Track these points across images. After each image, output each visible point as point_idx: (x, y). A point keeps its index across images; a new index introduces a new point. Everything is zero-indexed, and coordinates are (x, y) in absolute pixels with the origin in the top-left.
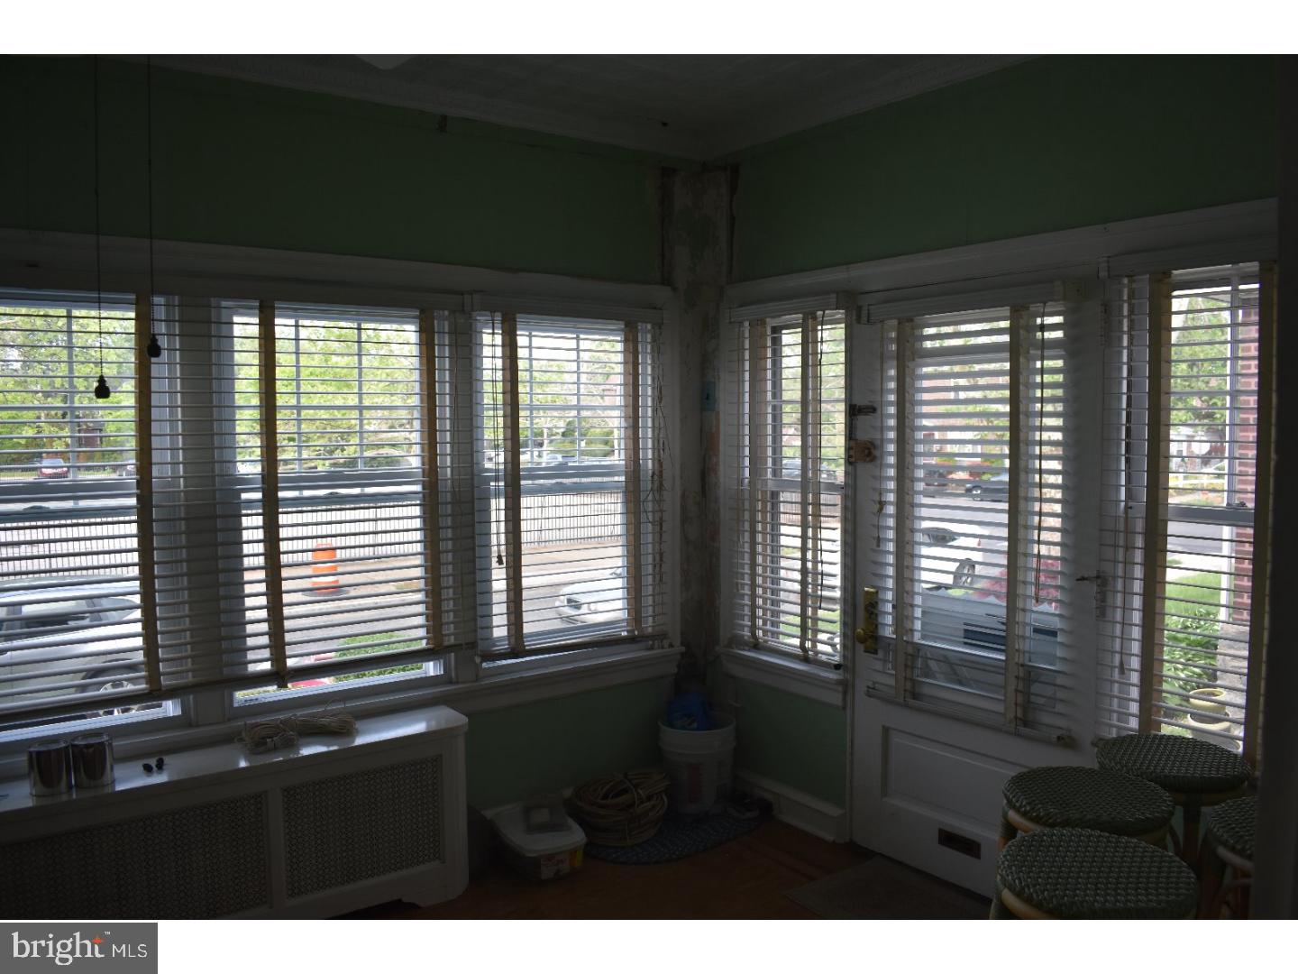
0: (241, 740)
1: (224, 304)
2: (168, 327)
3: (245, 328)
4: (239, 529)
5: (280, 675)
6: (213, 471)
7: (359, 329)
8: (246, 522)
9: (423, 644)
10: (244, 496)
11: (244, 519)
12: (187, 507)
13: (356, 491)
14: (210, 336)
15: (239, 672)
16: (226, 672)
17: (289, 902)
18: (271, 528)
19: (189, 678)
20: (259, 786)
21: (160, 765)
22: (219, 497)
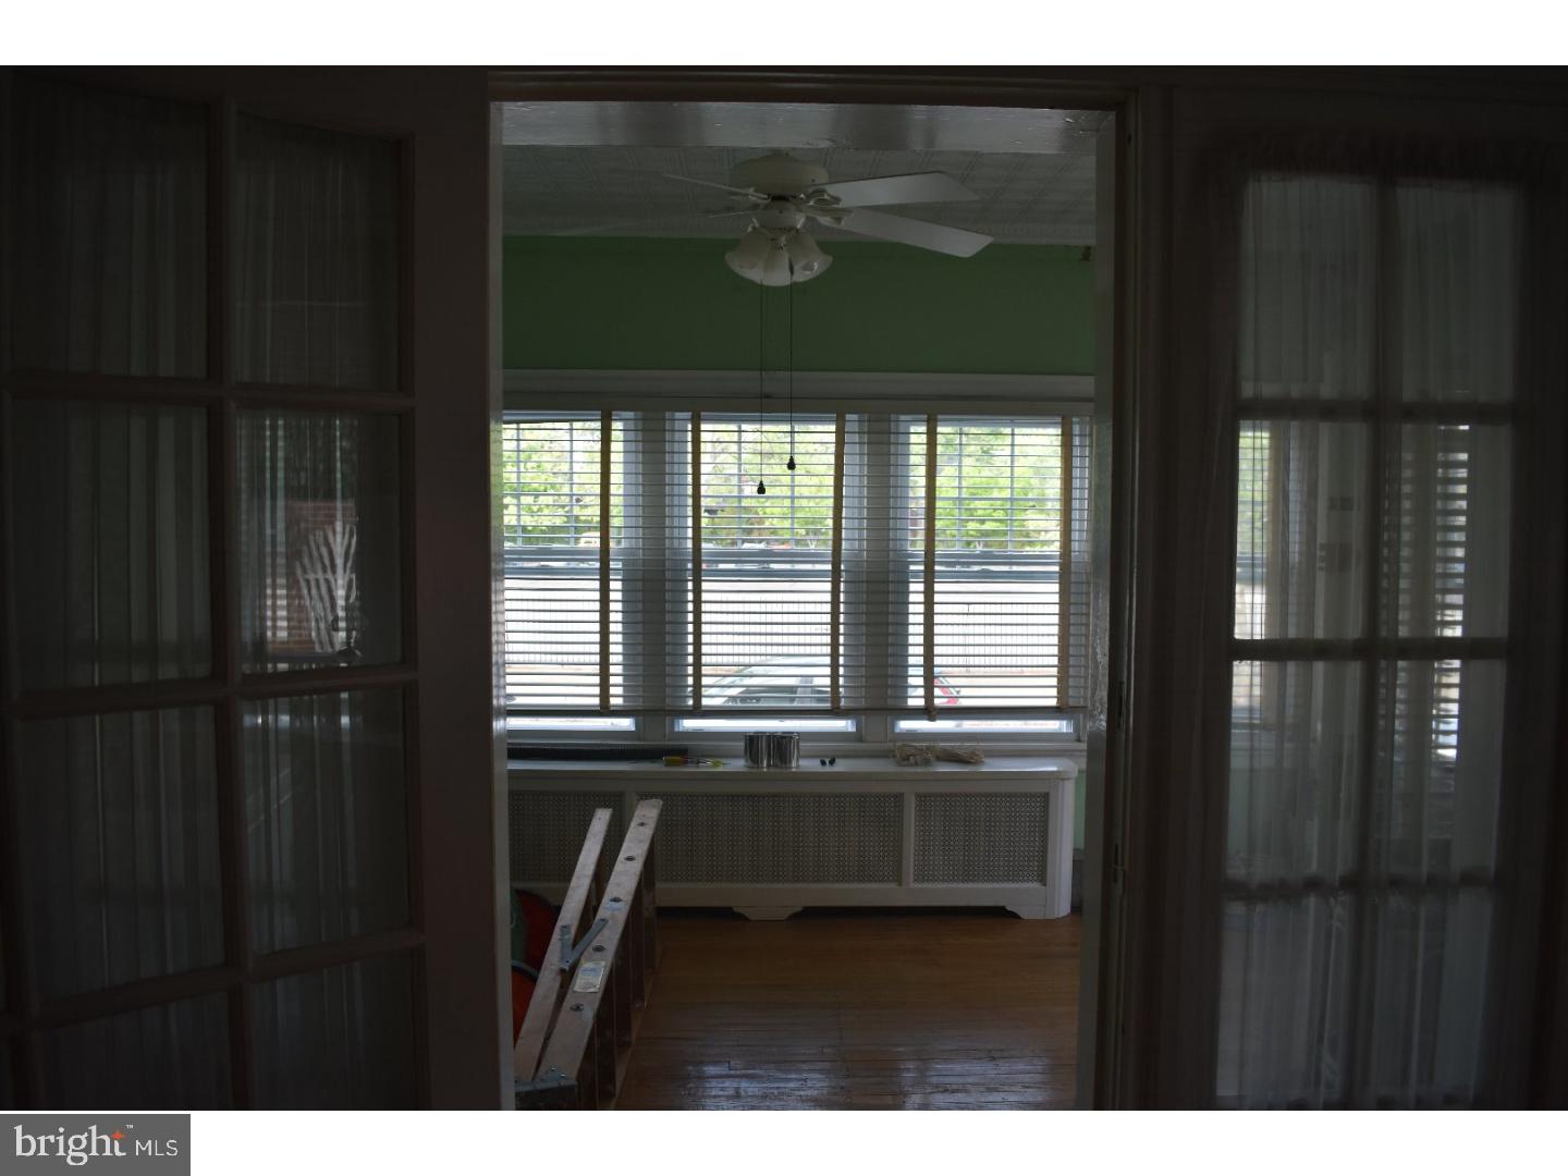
0: (894, 756)
1: (903, 417)
2: (860, 438)
3: (917, 436)
4: (907, 592)
5: (929, 712)
6: (888, 546)
7: (1013, 434)
8: (913, 587)
9: (1053, 702)
10: (912, 568)
11: (911, 585)
12: (868, 573)
13: (1006, 568)
14: (889, 443)
15: (899, 704)
16: (890, 702)
17: (914, 885)
18: (929, 593)
19: (862, 703)
20: (895, 788)
21: (832, 762)
22: (892, 566)
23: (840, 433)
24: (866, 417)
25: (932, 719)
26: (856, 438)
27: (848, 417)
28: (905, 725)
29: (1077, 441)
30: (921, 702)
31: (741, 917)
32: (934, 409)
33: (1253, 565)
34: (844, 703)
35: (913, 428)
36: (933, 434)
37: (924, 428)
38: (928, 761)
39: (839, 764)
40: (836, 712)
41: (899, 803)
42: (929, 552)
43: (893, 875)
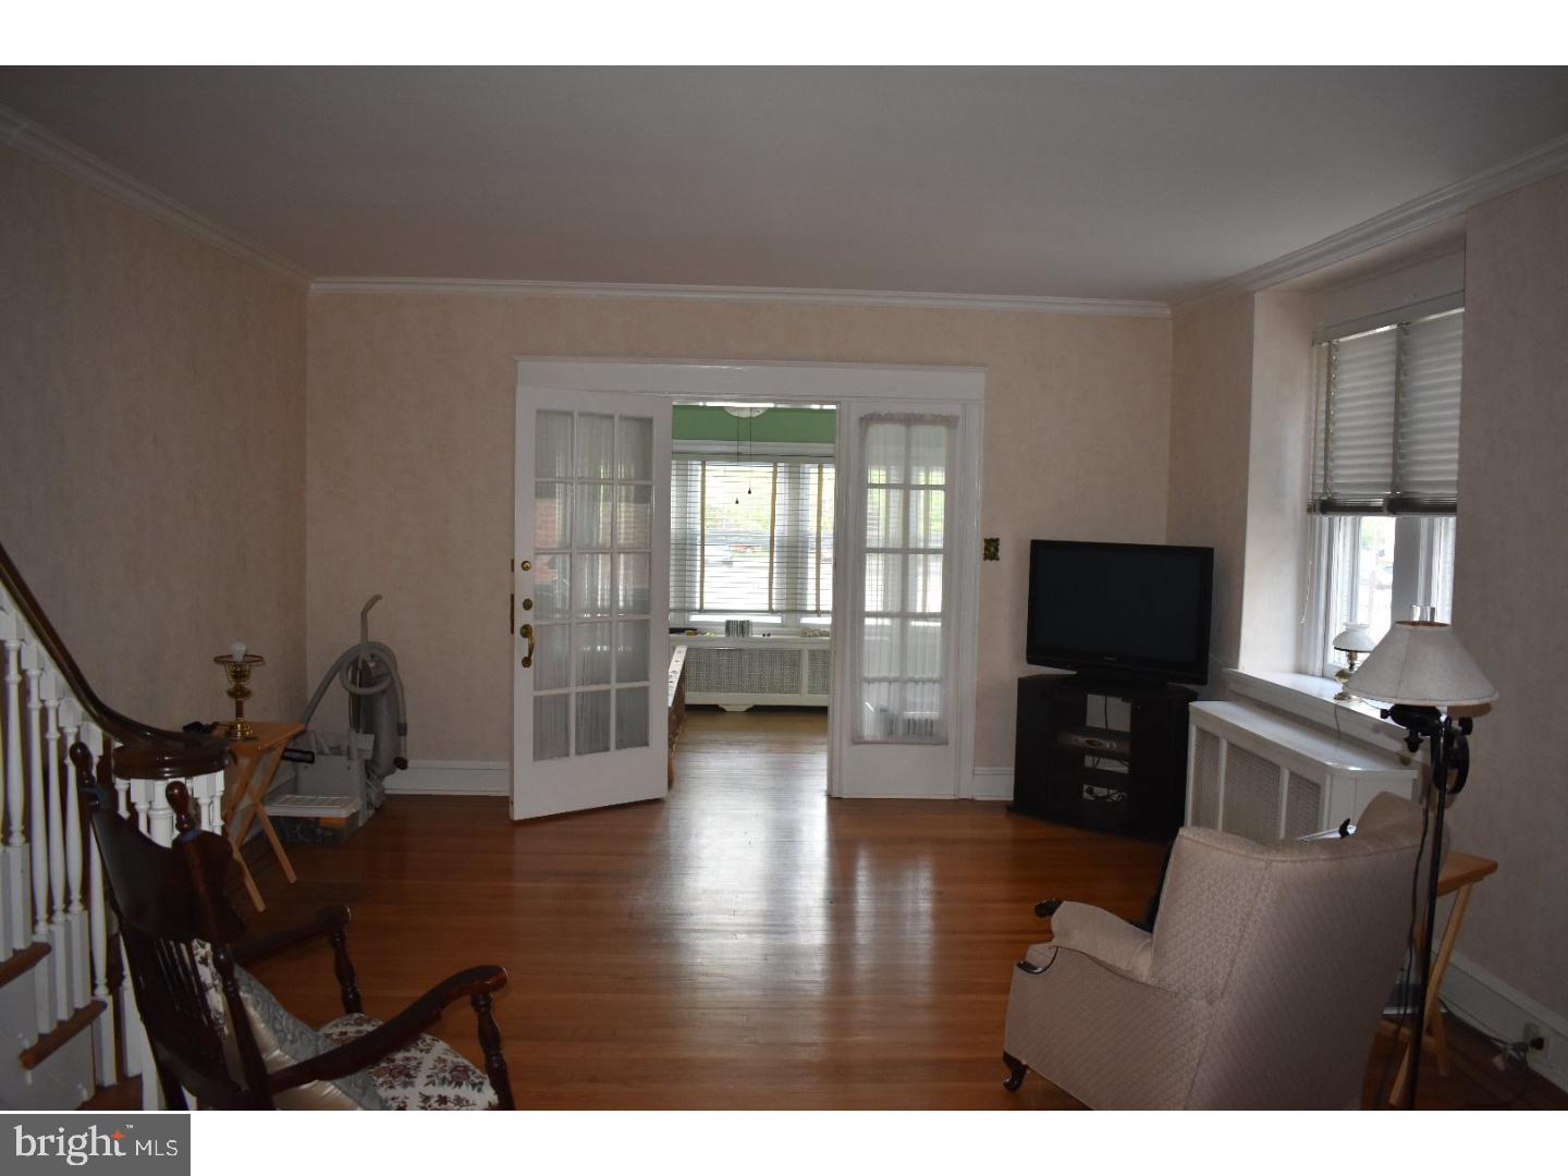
0: (800, 634)
6: (799, 529)
12: (788, 542)
14: (800, 476)
15: (802, 608)
16: (799, 607)
17: (807, 695)
19: (784, 607)
20: (799, 647)
21: (769, 635)
22: (800, 539)
23: (775, 473)
24: (787, 463)
25: (819, 616)
26: (783, 475)
27: (779, 464)
28: (806, 620)
30: (814, 608)
31: (723, 710)
34: (774, 607)
35: (812, 470)
36: (820, 473)
37: (816, 470)
38: (815, 635)
39: (772, 637)
40: (771, 611)
41: (800, 655)
42: (819, 533)
43: (796, 690)
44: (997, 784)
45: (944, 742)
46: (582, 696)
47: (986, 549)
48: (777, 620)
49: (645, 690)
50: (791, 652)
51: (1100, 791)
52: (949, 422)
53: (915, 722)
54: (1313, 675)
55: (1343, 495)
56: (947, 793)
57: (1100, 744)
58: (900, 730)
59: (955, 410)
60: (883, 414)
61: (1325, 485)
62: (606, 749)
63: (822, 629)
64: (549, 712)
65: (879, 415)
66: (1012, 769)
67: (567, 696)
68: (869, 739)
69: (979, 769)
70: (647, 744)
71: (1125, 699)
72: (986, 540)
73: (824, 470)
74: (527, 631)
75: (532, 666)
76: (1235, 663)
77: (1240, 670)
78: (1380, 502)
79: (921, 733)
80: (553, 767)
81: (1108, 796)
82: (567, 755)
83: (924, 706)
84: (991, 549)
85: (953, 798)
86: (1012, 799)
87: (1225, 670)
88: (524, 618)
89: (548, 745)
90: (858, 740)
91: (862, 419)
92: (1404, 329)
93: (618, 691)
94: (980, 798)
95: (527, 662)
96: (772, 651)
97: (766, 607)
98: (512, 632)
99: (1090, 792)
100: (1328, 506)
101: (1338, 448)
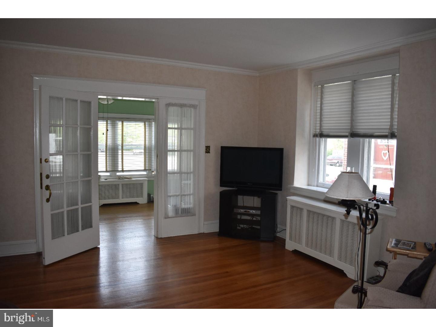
0: (117, 179)
1: (117, 121)
4: (118, 151)
6: (115, 143)
9: (143, 169)
12: (112, 148)
14: (115, 126)
15: (117, 170)
16: (116, 170)
17: (122, 199)
18: (122, 153)
19: (111, 170)
20: (118, 183)
21: (107, 180)
22: (116, 146)
23: (107, 124)
24: (111, 121)
25: (123, 172)
26: (110, 125)
27: (108, 121)
28: (118, 174)
29: (146, 126)
30: (121, 170)
32: (123, 120)
33: (172, 146)
34: (108, 170)
35: (119, 123)
36: (123, 124)
37: (121, 123)
38: (123, 179)
39: (108, 180)
40: (107, 171)
41: (118, 185)
42: (122, 144)
43: (118, 198)
44: (214, 226)
45: (194, 215)
46: (68, 211)
47: (206, 149)
48: (108, 174)
49: (91, 206)
50: (115, 185)
51: (242, 226)
52: (194, 107)
53: (185, 209)
54: (314, 186)
55: (325, 132)
56: (196, 232)
57: (249, 212)
58: (180, 212)
59: (196, 103)
60: (173, 103)
61: (320, 129)
62: (78, 231)
63: (125, 176)
64: (56, 219)
65: (172, 104)
66: (218, 221)
67: (63, 212)
68: (171, 216)
69: (206, 223)
70: (91, 227)
71: (259, 197)
72: (206, 147)
73: (124, 123)
74: (48, 188)
75: (50, 202)
76: (293, 184)
77: (294, 186)
78: (347, 134)
79: (186, 212)
80: (59, 241)
81: (244, 227)
82: (64, 235)
83: (188, 203)
84: (208, 150)
85: (198, 233)
86: (218, 231)
87: (289, 186)
88: (46, 182)
89: (57, 233)
90: (167, 217)
91: (166, 105)
92: (354, 82)
93: (82, 208)
94: (207, 232)
95: (48, 200)
96: (108, 185)
97: (105, 170)
98: (41, 188)
99: (240, 227)
100: (322, 135)
101: (324, 118)
